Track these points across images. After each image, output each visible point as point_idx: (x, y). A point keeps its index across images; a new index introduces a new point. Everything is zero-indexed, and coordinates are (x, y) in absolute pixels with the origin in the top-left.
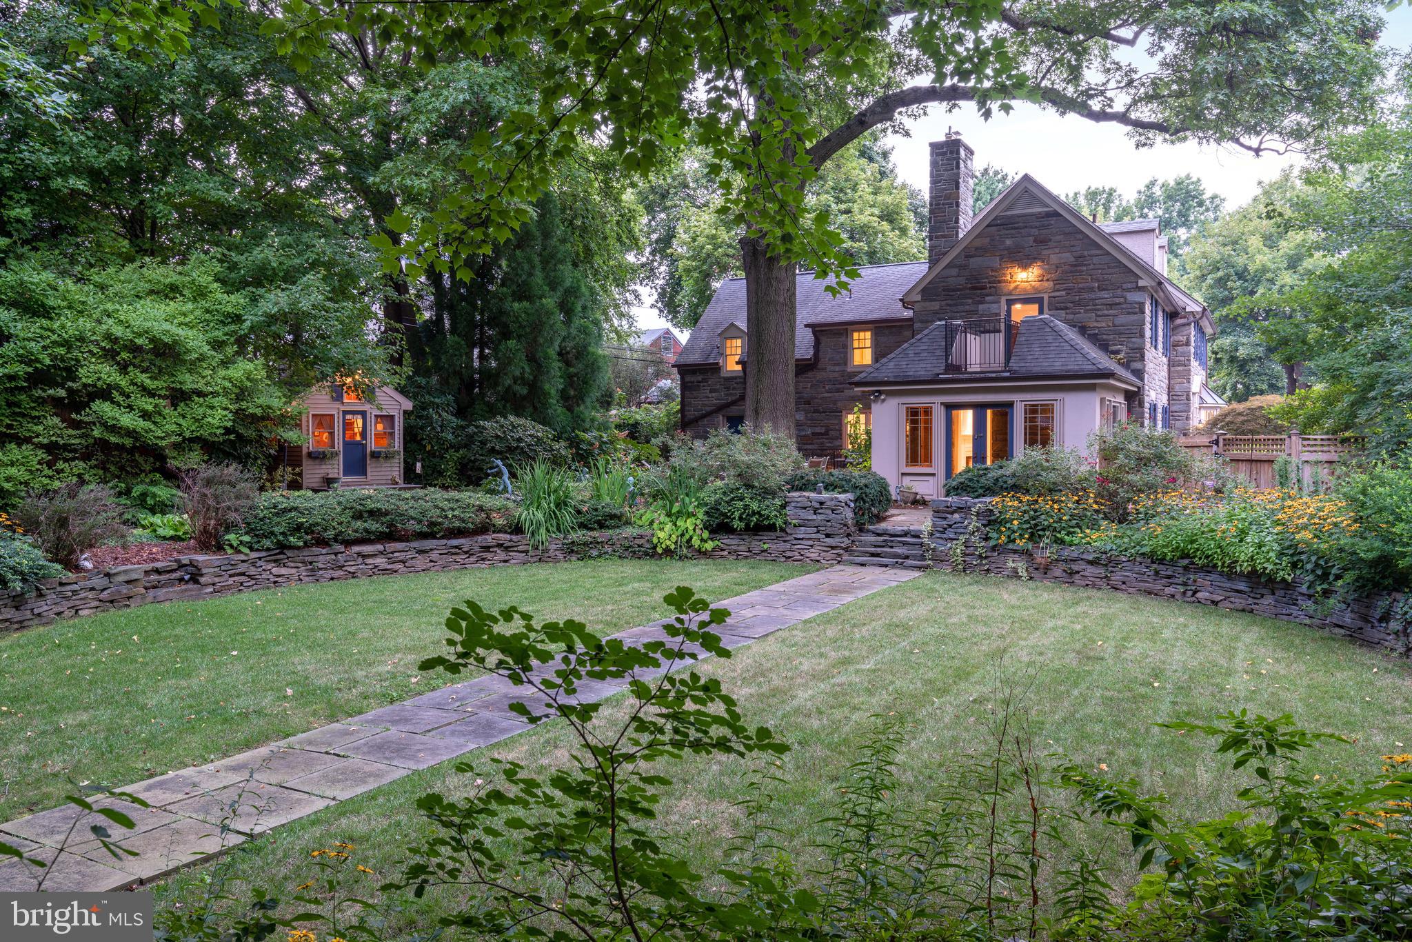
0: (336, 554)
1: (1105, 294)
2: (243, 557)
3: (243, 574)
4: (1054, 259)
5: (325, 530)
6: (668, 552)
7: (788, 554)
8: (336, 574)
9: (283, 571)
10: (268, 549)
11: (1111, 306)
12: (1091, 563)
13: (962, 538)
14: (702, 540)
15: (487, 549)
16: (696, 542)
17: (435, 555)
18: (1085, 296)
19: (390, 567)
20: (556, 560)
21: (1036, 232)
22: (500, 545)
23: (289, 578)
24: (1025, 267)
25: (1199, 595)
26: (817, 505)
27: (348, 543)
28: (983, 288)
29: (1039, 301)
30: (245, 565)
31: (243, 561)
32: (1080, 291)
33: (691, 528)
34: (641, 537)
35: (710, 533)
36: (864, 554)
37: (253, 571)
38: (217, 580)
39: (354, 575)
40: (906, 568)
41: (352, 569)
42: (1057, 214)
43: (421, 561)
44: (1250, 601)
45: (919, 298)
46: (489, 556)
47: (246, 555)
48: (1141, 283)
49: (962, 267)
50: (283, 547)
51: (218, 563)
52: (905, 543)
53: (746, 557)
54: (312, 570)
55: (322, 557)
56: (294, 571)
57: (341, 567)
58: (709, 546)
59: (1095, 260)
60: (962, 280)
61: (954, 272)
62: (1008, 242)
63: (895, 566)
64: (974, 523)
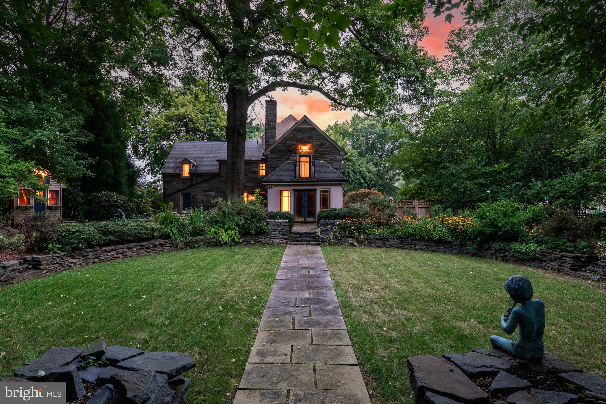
0: (96, 251)
1: (330, 156)
2: (58, 255)
3: (57, 263)
4: (314, 143)
5: (93, 241)
6: (225, 243)
7: (269, 242)
8: (97, 260)
9: (74, 261)
10: (69, 251)
11: (332, 159)
12: (378, 239)
13: (332, 234)
14: (238, 238)
15: (155, 246)
16: (236, 239)
17: (134, 250)
18: (323, 156)
19: (117, 256)
20: (182, 249)
21: (308, 134)
22: (160, 244)
23: (76, 264)
24: (305, 144)
25: (416, 247)
26: (279, 224)
27: (100, 246)
28: (291, 151)
29: (309, 156)
30: (58, 258)
31: (58, 257)
32: (322, 154)
33: (234, 234)
34: (214, 238)
35: (241, 236)
36: (294, 241)
37: (61, 262)
38: (47, 267)
39: (102, 261)
40: (311, 245)
41: (102, 258)
42: (315, 129)
43: (129, 253)
44: (435, 248)
45: (269, 153)
46: (156, 249)
47: (59, 254)
48: (341, 153)
49: (284, 144)
50: (74, 249)
51: (48, 259)
52: (307, 236)
53: (253, 244)
54: (86, 259)
55: (90, 253)
56: (78, 260)
57: (98, 258)
58: (241, 240)
59: (327, 144)
60: (284, 148)
61: (282, 145)
62: (299, 136)
63: (307, 244)
64: (336, 229)
